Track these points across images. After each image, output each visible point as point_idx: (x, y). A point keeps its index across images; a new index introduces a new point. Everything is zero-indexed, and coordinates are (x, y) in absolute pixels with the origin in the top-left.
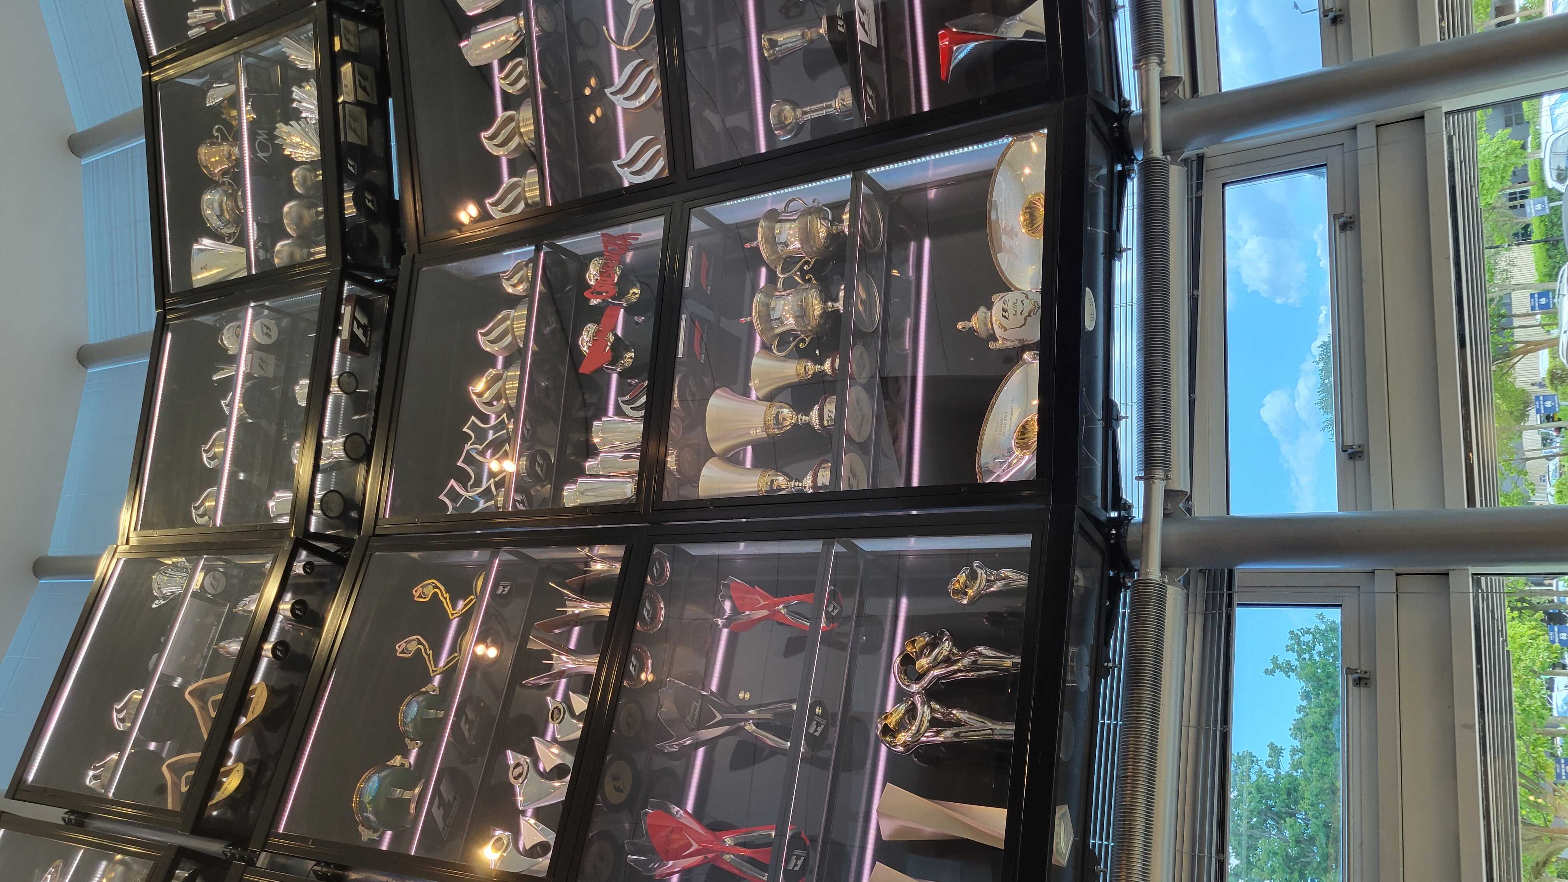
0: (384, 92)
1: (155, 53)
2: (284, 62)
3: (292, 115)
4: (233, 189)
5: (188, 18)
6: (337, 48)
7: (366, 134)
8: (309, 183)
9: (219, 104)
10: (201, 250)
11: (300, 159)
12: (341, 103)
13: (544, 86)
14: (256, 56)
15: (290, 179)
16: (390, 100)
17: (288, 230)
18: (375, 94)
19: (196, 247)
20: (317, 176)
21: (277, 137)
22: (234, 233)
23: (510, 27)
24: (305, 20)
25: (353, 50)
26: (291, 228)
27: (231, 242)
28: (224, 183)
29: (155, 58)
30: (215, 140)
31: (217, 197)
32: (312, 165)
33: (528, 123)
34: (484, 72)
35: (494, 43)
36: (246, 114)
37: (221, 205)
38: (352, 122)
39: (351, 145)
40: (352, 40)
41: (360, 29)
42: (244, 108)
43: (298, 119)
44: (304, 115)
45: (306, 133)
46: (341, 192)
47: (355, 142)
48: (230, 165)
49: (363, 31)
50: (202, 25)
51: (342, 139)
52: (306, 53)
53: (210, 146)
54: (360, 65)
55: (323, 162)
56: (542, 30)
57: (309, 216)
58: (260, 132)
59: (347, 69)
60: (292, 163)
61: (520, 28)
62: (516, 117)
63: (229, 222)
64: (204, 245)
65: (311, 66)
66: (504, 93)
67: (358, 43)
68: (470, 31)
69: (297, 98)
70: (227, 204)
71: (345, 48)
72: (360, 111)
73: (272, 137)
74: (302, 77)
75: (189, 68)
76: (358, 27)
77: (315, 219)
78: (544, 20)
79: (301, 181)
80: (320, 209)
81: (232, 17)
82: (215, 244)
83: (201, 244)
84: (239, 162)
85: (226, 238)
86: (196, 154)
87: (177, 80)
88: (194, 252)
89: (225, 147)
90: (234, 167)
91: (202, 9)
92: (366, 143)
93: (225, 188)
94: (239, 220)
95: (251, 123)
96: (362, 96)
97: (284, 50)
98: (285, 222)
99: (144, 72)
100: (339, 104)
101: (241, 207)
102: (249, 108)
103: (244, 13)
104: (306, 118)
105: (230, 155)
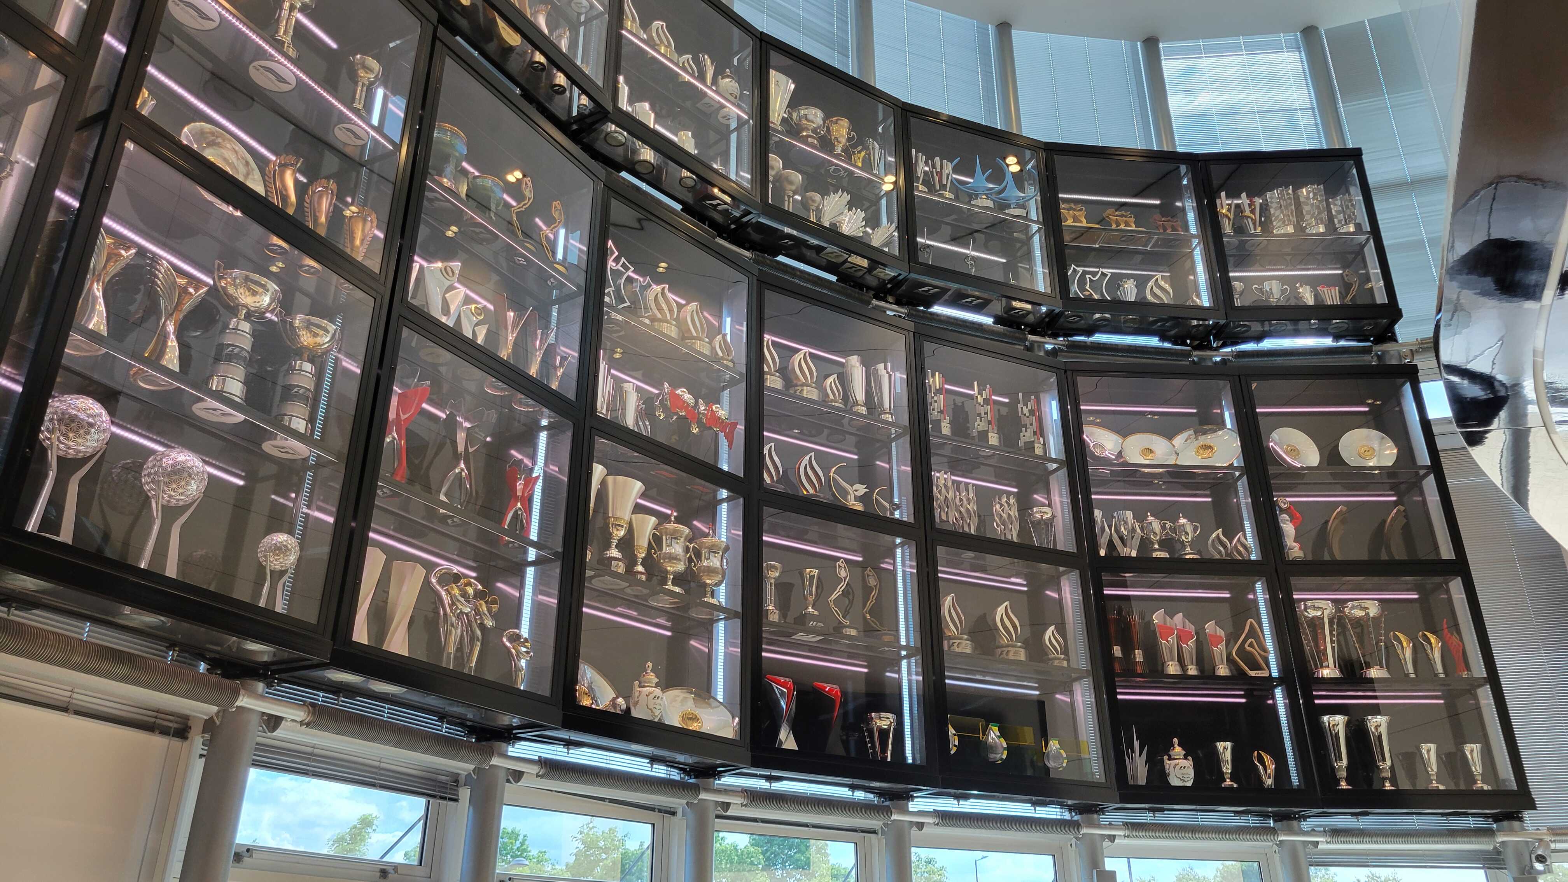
3: (850, 206)
8: (810, 202)
11: (825, 205)
15: (816, 190)
20: (813, 214)
21: (842, 192)
30: (849, 133)
31: (818, 122)
37: (812, 122)
45: (838, 217)
53: (847, 128)
55: (820, 223)
64: (789, 88)
68: (864, 365)
70: (812, 130)
79: (813, 199)
82: (788, 98)
83: (790, 85)
98: (792, 171)
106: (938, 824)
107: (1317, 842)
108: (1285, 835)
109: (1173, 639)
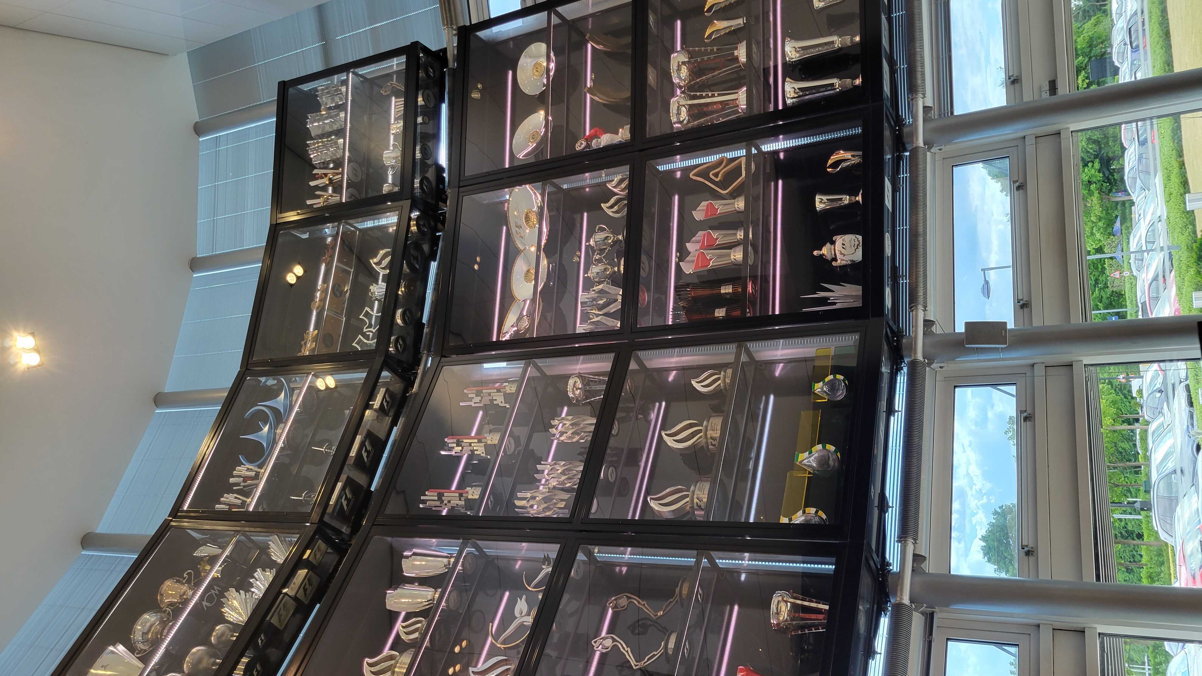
0: (317, 598)
1: (185, 508)
2: (264, 549)
3: (244, 586)
4: (168, 619)
5: (223, 497)
6: (305, 557)
7: (286, 621)
8: (224, 638)
9: (202, 558)
10: (112, 652)
11: (229, 619)
12: (284, 593)
13: (429, 645)
14: (248, 538)
15: (213, 630)
16: (318, 606)
17: (185, 666)
18: (310, 597)
19: (111, 648)
20: (232, 636)
21: (225, 597)
22: (145, 650)
23: (427, 595)
24: (296, 531)
25: (314, 563)
26: (187, 666)
27: (138, 656)
28: (166, 611)
29: (183, 511)
30: (181, 580)
31: (153, 619)
32: (235, 626)
33: (404, 666)
34: (393, 616)
35: (410, 600)
36: (215, 572)
37: (151, 626)
38: (282, 610)
39: (271, 624)
40: (318, 557)
41: (328, 551)
42: (217, 567)
43: (247, 591)
44: (253, 590)
45: (246, 603)
46: (242, 655)
47: (276, 624)
48: (179, 600)
49: (329, 553)
50: (228, 505)
51: (268, 619)
52: (283, 551)
53: (176, 582)
54: (313, 574)
55: (244, 629)
56: (448, 606)
57: (206, 662)
58: (216, 587)
59: (302, 573)
60: (222, 619)
61: (434, 598)
62: (398, 658)
63: (147, 641)
64: (117, 650)
65: (280, 561)
66: (398, 636)
67: (321, 558)
68: (399, 585)
69: (257, 577)
70: (157, 627)
71: (310, 559)
72: (292, 604)
73: (221, 595)
74: (269, 564)
75: (200, 527)
76: (328, 549)
77: (210, 666)
78: (453, 601)
79: (219, 634)
80: (218, 661)
81: (251, 509)
82: (125, 652)
83: (115, 648)
84: (186, 602)
85: (137, 651)
86: (162, 583)
87: (189, 531)
88: (107, 651)
89: (185, 588)
90: (180, 603)
91: (235, 495)
92: (282, 628)
93: (163, 615)
94: (155, 643)
95: (214, 579)
96: (300, 595)
97: (270, 543)
98: (187, 659)
99: (169, 516)
100: (282, 594)
101: (164, 634)
102: (220, 569)
103: (260, 510)
104: (253, 592)
105: (184, 594)
106: (915, 540)
107: (924, 107)
108: (917, 139)
109: (709, 254)
